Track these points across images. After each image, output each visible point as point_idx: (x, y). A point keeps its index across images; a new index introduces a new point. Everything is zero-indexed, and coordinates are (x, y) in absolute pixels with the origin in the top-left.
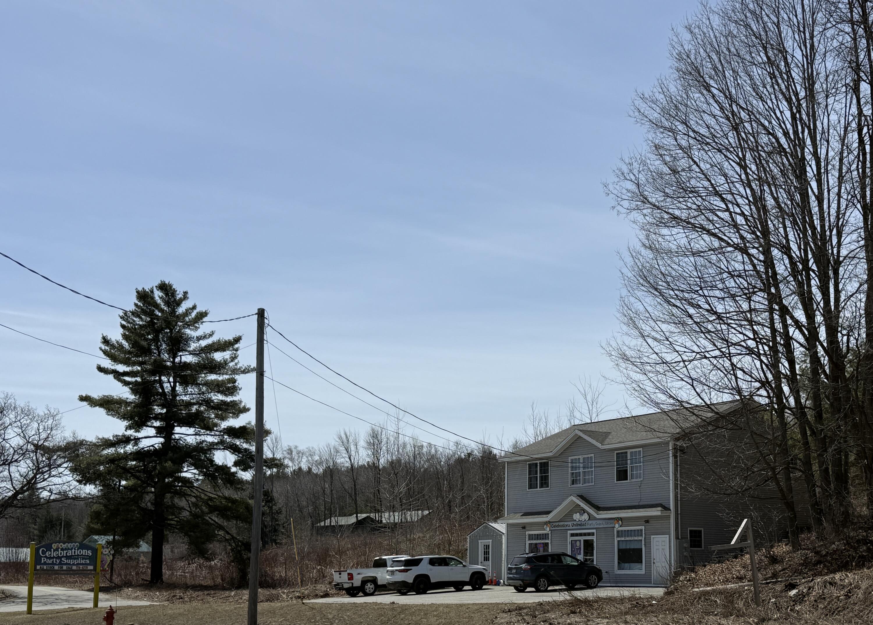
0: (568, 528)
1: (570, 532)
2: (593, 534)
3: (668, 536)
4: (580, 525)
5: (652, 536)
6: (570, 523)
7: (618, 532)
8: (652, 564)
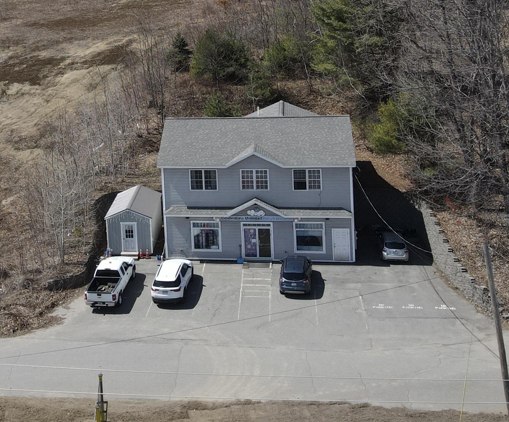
0: (240, 220)
1: (242, 223)
2: (269, 225)
3: (349, 229)
4: (256, 219)
5: (333, 229)
6: (244, 217)
7: (296, 225)
8: (333, 247)
